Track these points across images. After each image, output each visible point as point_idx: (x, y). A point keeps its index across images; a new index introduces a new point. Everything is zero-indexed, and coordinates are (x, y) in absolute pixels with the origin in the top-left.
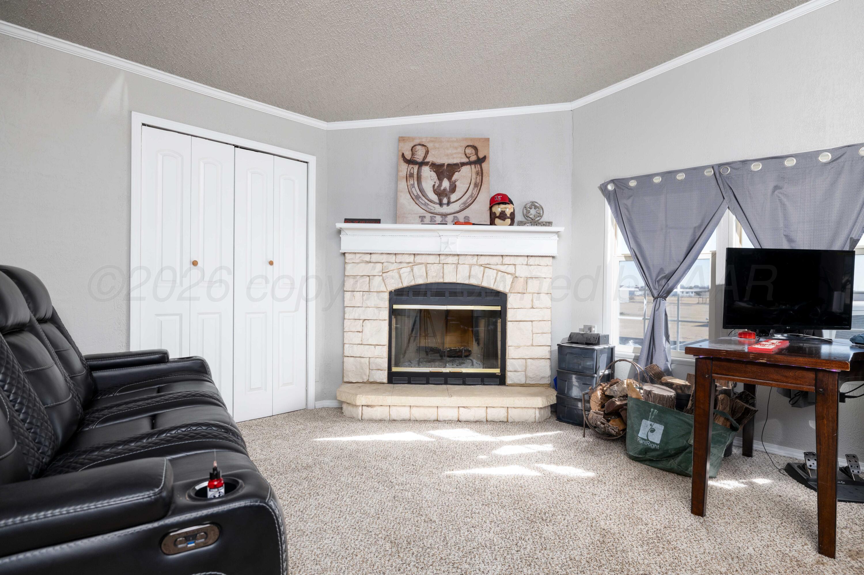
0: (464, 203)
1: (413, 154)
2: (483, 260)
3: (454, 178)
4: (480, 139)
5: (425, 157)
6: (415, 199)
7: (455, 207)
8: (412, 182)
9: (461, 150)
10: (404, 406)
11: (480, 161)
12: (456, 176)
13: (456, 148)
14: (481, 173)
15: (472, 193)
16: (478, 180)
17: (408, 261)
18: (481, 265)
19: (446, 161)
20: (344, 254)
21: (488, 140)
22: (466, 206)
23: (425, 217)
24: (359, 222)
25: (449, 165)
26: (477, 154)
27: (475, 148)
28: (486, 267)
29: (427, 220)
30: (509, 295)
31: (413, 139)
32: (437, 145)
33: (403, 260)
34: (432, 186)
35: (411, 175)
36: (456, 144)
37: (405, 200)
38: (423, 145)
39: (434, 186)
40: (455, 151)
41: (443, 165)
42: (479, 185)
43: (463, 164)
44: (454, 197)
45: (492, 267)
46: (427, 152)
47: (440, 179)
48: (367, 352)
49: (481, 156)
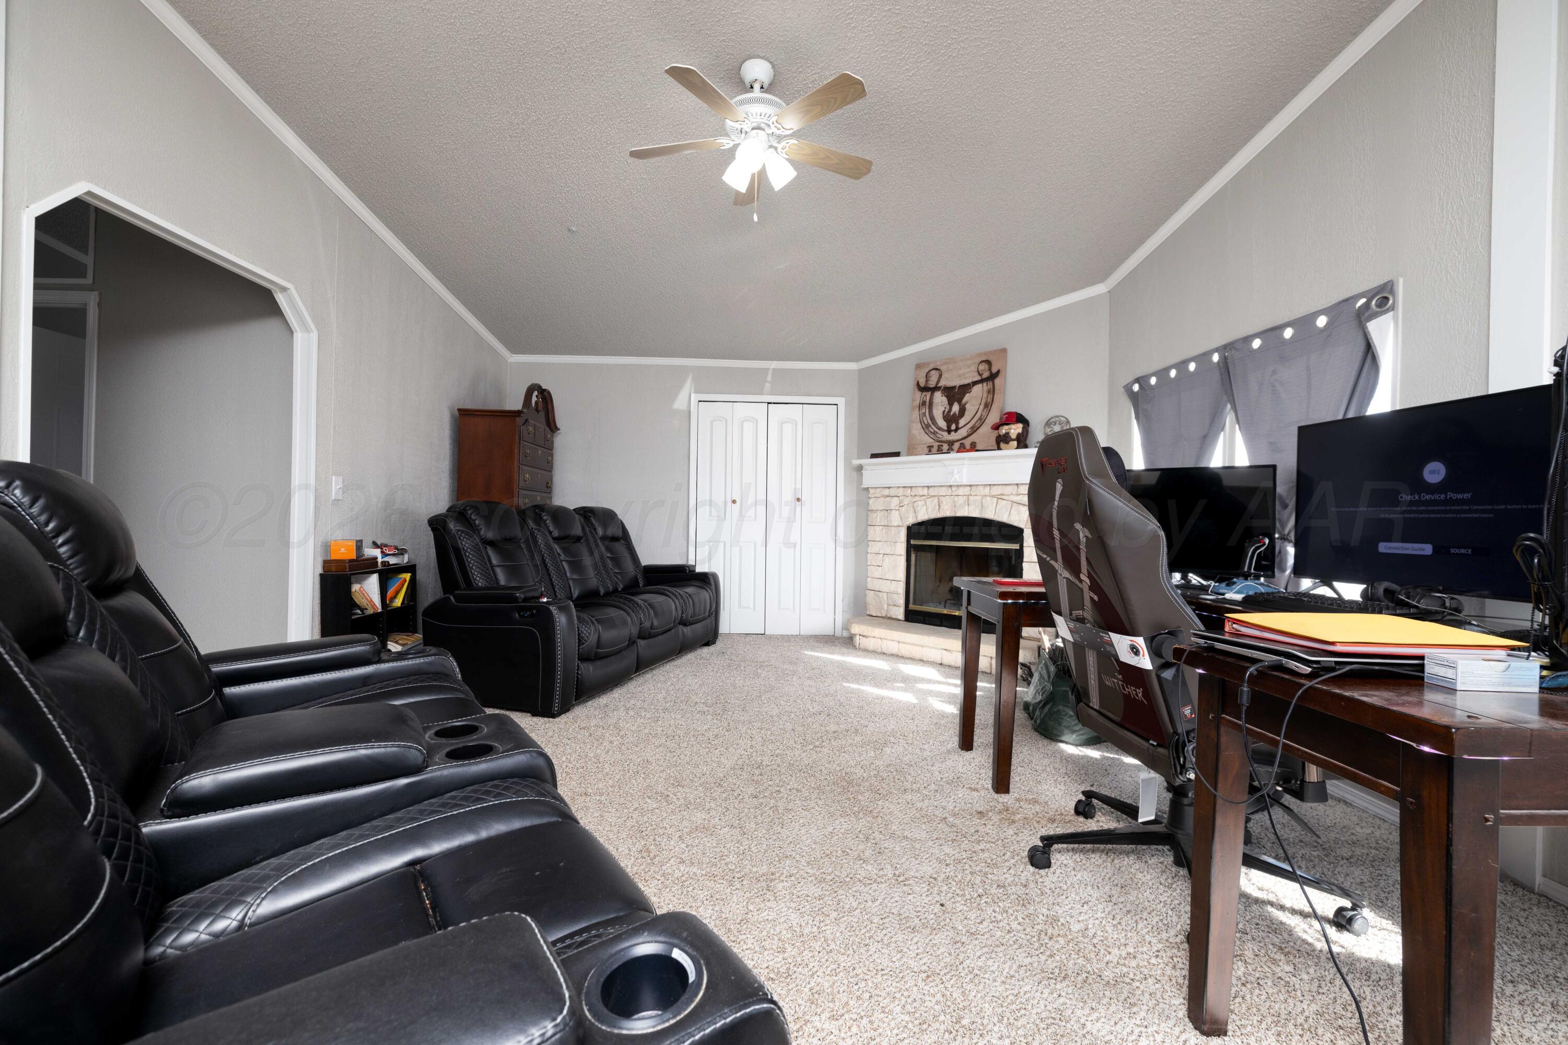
0: (972, 428)
1: (927, 381)
2: (996, 491)
3: (964, 401)
4: (994, 352)
5: (938, 382)
6: (926, 427)
7: (963, 432)
8: (924, 411)
9: (974, 368)
10: (893, 640)
11: (993, 377)
12: (967, 397)
13: (969, 366)
14: (992, 392)
15: (982, 415)
16: (989, 400)
17: (921, 494)
18: (993, 496)
19: (957, 382)
20: (867, 489)
21: (1004, 351)
22: (974, 430)
23: (932, 446)
24: (882, 457)
25: (961, 386)
26: (990, 369)
27: (989, 363)
28: (999, 497)
29: (935, 449)
30: (1025, 530)
31: (928, 364)
32: (951, 366)
33: (917, 493)
34: (942, 412)
35: (924, 403)
36: (969, 362)
37: (917, 430)
38: (937, 369)
39: (944, 411)
40: (968, 370)
41: (954, 387)
42: (988, 406)
43: (975, 383)
44: (962, 422)
45: (1004, 497)
46: (940, 376)
47: (951, 404)
48: (886, 586)
49: (994, 370)
